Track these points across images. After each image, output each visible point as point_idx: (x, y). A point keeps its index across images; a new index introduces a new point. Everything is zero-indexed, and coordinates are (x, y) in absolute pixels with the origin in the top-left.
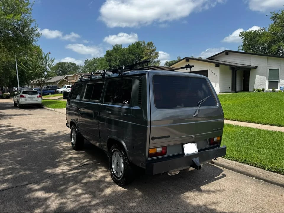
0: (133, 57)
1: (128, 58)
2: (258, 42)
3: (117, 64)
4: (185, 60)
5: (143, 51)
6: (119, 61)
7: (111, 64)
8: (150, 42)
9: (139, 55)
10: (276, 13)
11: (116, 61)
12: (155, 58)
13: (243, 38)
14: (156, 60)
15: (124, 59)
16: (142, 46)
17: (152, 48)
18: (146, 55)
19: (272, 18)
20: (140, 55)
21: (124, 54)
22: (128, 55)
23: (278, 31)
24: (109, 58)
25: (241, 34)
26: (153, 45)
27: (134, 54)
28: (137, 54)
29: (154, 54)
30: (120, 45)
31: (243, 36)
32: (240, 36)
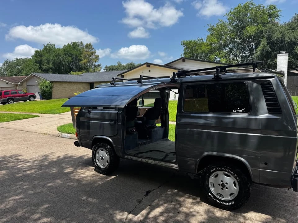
0: (70, 58)
1: (64, 59)
2: (197, 51)
3: (51, 66)
4: (146, 65)
5: (81, 53)
6: (53, 63)
7: (42, 66)
8: (89, 44)
9: (76, 57)
10: (212, 25)
11: (48, 63)
12: (95, 62)
13: (184, 46)
14: (97, 64)
15: (59, 60)
16: (80, 48)
17: (91, 50)
18: (85, 58)
19: (209, 30)
20: (78, 58)
21: (58, 56)
22: (64, 57)
23: (215, 42)
24: (38, 59)
25: (182, 43)
26: (93, 47)
27: (71, 56)
28: (74, 56)
29: (94, 57)
30: (53, 45)
31: (184, 45)
32: (182, 44)
